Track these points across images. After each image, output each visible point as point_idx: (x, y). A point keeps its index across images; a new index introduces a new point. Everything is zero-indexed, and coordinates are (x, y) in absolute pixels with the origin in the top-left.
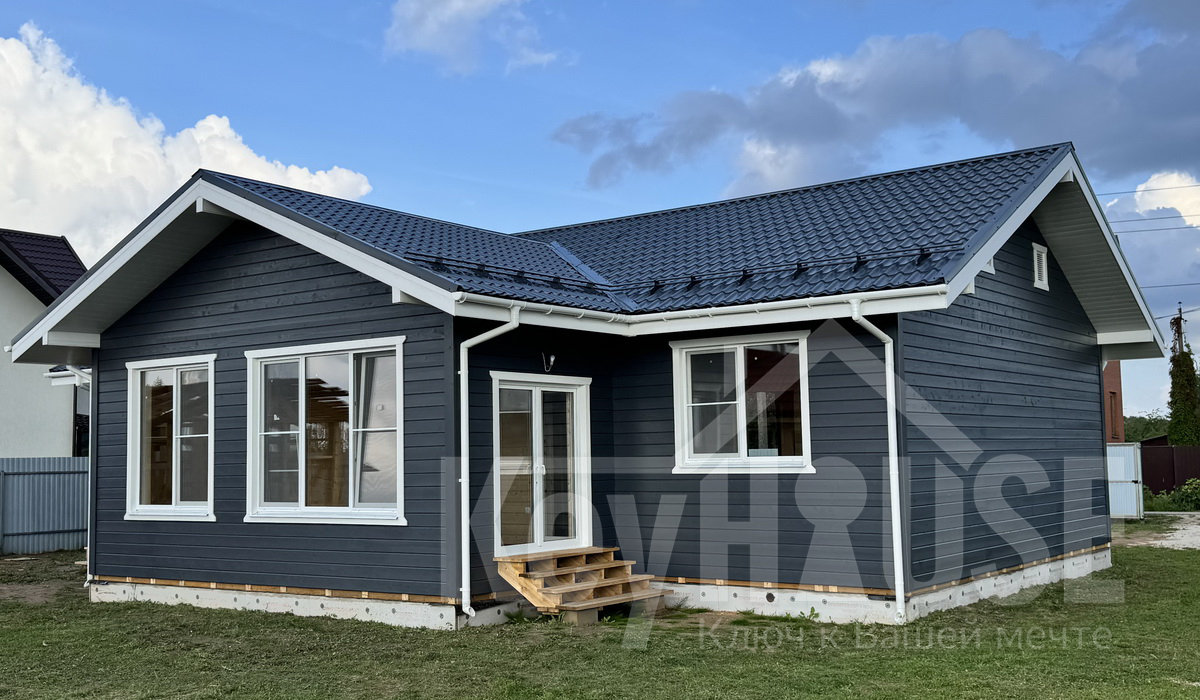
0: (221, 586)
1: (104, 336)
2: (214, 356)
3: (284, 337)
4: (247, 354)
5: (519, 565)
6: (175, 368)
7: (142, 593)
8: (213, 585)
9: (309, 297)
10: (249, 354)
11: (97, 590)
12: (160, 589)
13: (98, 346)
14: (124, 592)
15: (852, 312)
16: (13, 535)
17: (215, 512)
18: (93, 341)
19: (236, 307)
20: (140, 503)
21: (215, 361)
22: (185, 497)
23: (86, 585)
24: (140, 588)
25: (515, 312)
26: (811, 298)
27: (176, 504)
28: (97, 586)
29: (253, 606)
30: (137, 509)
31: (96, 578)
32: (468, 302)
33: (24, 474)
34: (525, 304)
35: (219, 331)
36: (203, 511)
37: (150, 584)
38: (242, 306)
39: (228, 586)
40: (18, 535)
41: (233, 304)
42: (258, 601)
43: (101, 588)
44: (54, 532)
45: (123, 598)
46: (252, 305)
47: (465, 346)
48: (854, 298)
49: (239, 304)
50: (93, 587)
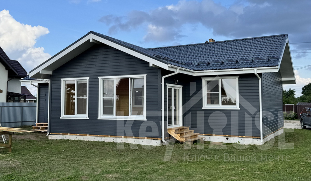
0: (90, 135)
1: (53, 71)
2: (89, 78)
3: (110, 74)
4: (99, 77)
5: (173, 130)
6: (76, 81)
7: (66, 137)
8: (88, 135)
9: (118, 64)
10: (99, 78)
11: (51, 136)
12: (71, 136)
13: (52, 74)
14: (60, 137)
15: (255, 72)
16: (3, 123)
17: (89, 117)
18: (50, 73)
19: (95, 66)
20: (64, 114)
21: (89, 79)
22: (78, 113)
23: (47, 135)
24: (65, 136)
25: (178, 70)
26: (243, 69)
27: (76, 115)
28: (51, 135)
29: (100, 140)
30: (63, 116)
31: (50, 133)
32: (171, 67)
33: (6, 107)
34: (180, 68)
35: (90, 71)
36: (85, 117)
37: (68, 135)
38: (97, 65)
39: (92, 135)
40: (5, 123)
41: (95, 65)
42: (102, 139)
43: (52, 136)
44: (13, 122)
45: (59, 139)
46: (100, 65)
47: (163, 77)
48: (255, 69)
49: (96, 65)
50: (50, 136)
